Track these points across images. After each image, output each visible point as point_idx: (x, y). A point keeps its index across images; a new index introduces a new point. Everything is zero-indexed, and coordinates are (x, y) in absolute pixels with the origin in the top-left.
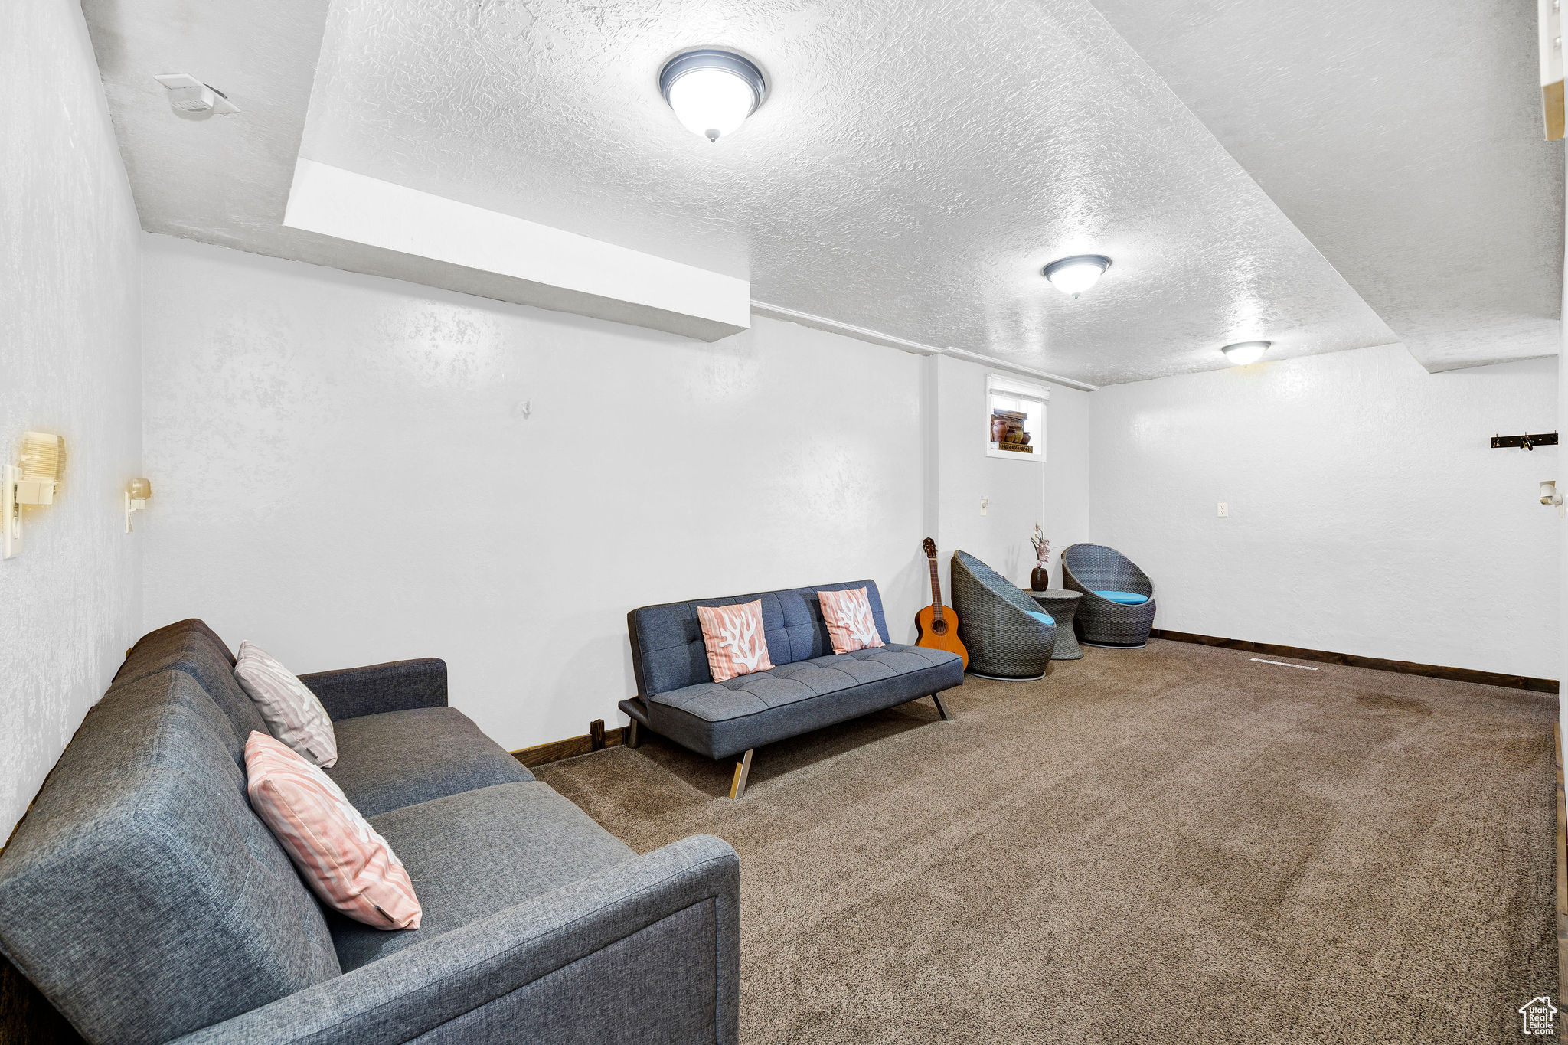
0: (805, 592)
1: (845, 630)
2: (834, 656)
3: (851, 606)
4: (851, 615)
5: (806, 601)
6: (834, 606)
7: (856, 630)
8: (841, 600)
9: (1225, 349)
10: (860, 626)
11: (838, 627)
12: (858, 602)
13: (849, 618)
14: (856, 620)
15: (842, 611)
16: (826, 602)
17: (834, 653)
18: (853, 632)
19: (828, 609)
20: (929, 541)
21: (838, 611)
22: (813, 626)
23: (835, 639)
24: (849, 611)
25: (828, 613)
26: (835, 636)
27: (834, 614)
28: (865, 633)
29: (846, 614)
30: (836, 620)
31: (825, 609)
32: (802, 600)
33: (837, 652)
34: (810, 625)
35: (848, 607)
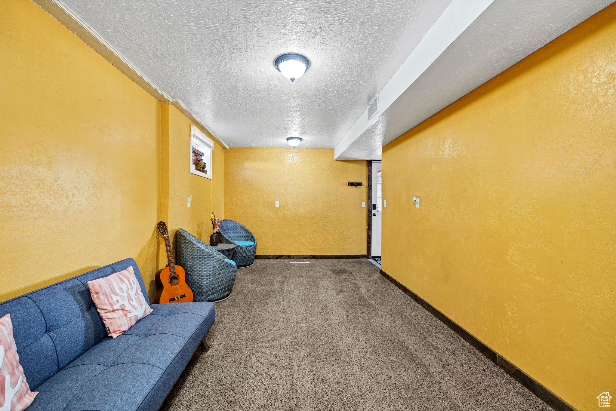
0: (71, 284)
1: (121, 312)
2: (109, 341)
3: (124, 287)
4: (125, 295)
5: (73, 294)
6: (108, 291)
7: (132, 309)
8: (114, 284)
9: (288, 139)
10: (135, 303)
11: (114, 311)
12: (129, 281)
13: (123, 299)
14: (130, 299)
15: (116, 294)
16: (98, 289)
17: (111, 337)
18: (129, 311)
19: (101, 297)
20: (162, 223)
21: (113, 296)
22: (84, 319)
23: (111, 323)
24: (123, 291)
25: (100, 300)
26: (111, 321)
27: (108, 300)
28: (139, 308)
29: (120, 296)
30: (111, 305)
31: (98, 298)
32: (68, 295)
33: (114, 336)
34: (80, 318)
35: (121, 289)
